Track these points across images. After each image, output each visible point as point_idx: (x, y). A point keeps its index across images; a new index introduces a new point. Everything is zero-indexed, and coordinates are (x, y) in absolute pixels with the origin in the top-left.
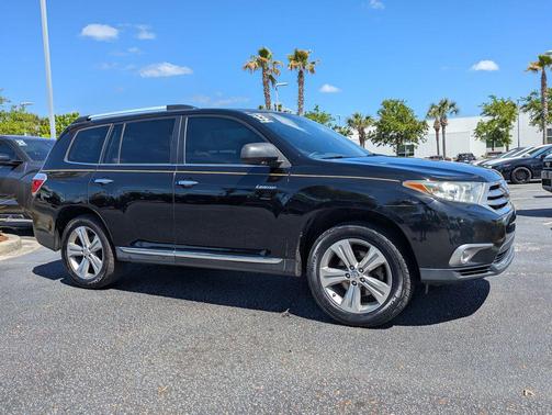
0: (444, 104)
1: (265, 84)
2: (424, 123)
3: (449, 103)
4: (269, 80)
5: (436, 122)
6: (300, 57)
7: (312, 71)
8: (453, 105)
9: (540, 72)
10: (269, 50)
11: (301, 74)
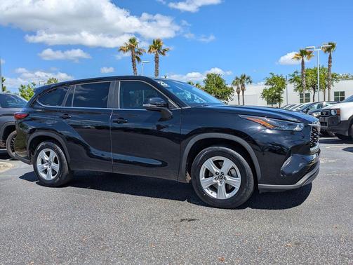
0: (244, 77)
1: (133, 61)
2: (232, 89)
3: (246, 77)
5: (238, 88)
8: (248, 78)
9: (301, 60)
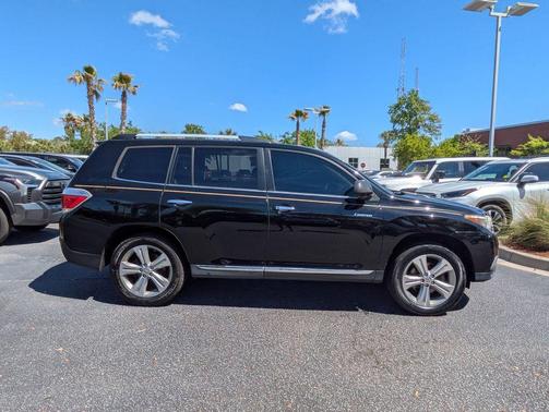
1: (90, 97)
4: (93, 94)
6: (123, 79)
7: (134, 93)
10: (94, 67)
11: (124, 95)
